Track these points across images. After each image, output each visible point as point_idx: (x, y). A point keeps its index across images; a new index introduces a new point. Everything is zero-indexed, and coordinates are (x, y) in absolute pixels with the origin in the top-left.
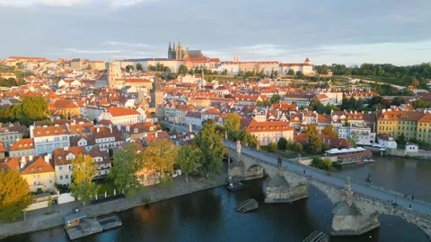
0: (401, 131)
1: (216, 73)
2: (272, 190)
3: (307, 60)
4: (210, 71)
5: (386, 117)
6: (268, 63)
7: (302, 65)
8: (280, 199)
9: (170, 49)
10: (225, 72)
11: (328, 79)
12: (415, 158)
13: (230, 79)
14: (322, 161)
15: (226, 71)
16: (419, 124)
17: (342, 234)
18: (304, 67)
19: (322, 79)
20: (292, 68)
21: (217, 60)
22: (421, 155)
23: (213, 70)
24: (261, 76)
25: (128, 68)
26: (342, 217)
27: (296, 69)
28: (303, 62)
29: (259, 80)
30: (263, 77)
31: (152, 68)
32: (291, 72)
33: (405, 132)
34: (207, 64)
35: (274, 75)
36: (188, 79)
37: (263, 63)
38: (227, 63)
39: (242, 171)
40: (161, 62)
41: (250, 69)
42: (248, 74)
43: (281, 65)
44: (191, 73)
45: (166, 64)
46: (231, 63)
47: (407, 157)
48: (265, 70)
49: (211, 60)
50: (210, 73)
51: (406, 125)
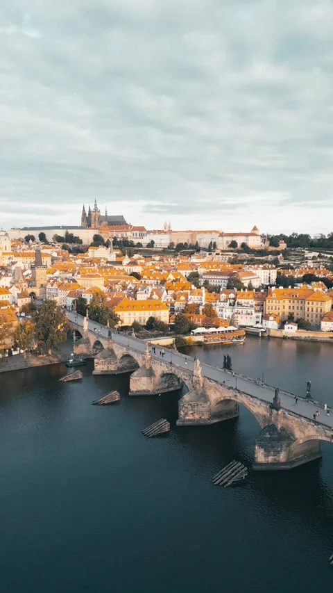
0: (291, 311)
1: (139, 245)
2: (100, 362)
3: (255, 229)
4: (132, 242)
5: (274, 295)
6: (206, 232)
7: (247, 235)
8: (107, 371)
9: (84, 214)
10: (152, 244)
11: (278, 253)
12: (293, 339)
13: (156, 253)
14: (185, 340)
15: (153, 242)
16: (307, 303)
17: (139, 394)
18: (251, 238)
19: (271, 253)
20: (235, 239)
21: (142, 229)
22: (299, 335)
23: (136, 241)
24: (195, 249)
25: (28, 238)
26: (138, 378)
27: (240, 241)
28: (250, 231)
29: (192, 253)
30: (198, 251)
31: (58, 239)
32: (234, 244)
33: (295, 311)
34: (129, 234)
35: (212, 247)
36: (102, 253)
37: (199, 232)
38: (154, 232)
39: (88, 348)
40: (70, 231)
41: (183, 240)
42: (181, 247)
43: (222, 235)
44: (107, 245)
45: (76, 233)
46: (160, 232)
47: (285, 338)
48: (202, 241)
49: (136, 229)
50: (132, 245)
51: (296, 304)
